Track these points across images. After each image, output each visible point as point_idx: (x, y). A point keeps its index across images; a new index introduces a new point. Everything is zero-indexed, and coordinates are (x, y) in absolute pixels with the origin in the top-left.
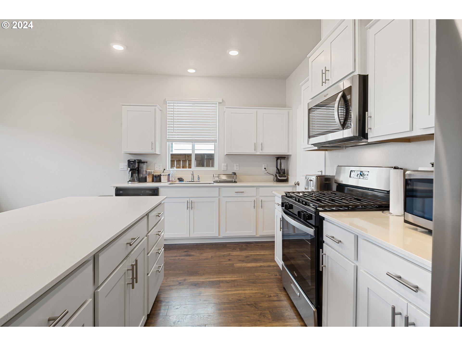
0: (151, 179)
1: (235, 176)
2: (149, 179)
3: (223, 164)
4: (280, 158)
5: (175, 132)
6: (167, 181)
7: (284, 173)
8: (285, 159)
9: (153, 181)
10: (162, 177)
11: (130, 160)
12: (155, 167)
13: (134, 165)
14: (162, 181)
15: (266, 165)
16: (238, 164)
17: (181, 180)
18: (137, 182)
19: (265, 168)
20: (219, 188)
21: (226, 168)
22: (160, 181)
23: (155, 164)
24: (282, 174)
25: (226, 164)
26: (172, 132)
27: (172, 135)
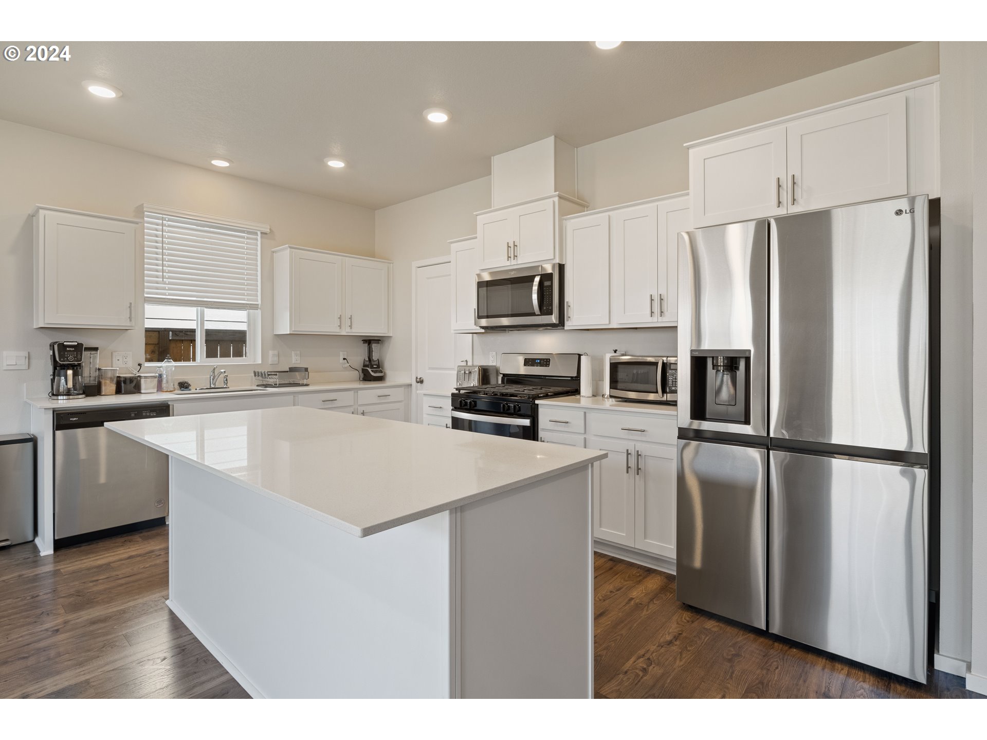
0: (113, 387)
1: (307, 373)
2: (109, 387)
3: (271, 353)
4: (369, 341)
5: (165, 283)
6: (155, 390)
7: (378, 366)
8: (379, 343)
9: (118, 391)
10: (143, 381)
11: (65, 343)
12: (114, 359)
13: (77, 356)
14: (142, 391)
15: (345, 353)
16: (299, 352)
17: (184, 386)
18: (83, 396)
19: (344, 359)
20: (294, 396)
21: (276, 359)
22: (137, 389)
23: (114, 354)
24: (375, 368)
25: (276, 352)
26: (157, 283)
27: (157, 288)
